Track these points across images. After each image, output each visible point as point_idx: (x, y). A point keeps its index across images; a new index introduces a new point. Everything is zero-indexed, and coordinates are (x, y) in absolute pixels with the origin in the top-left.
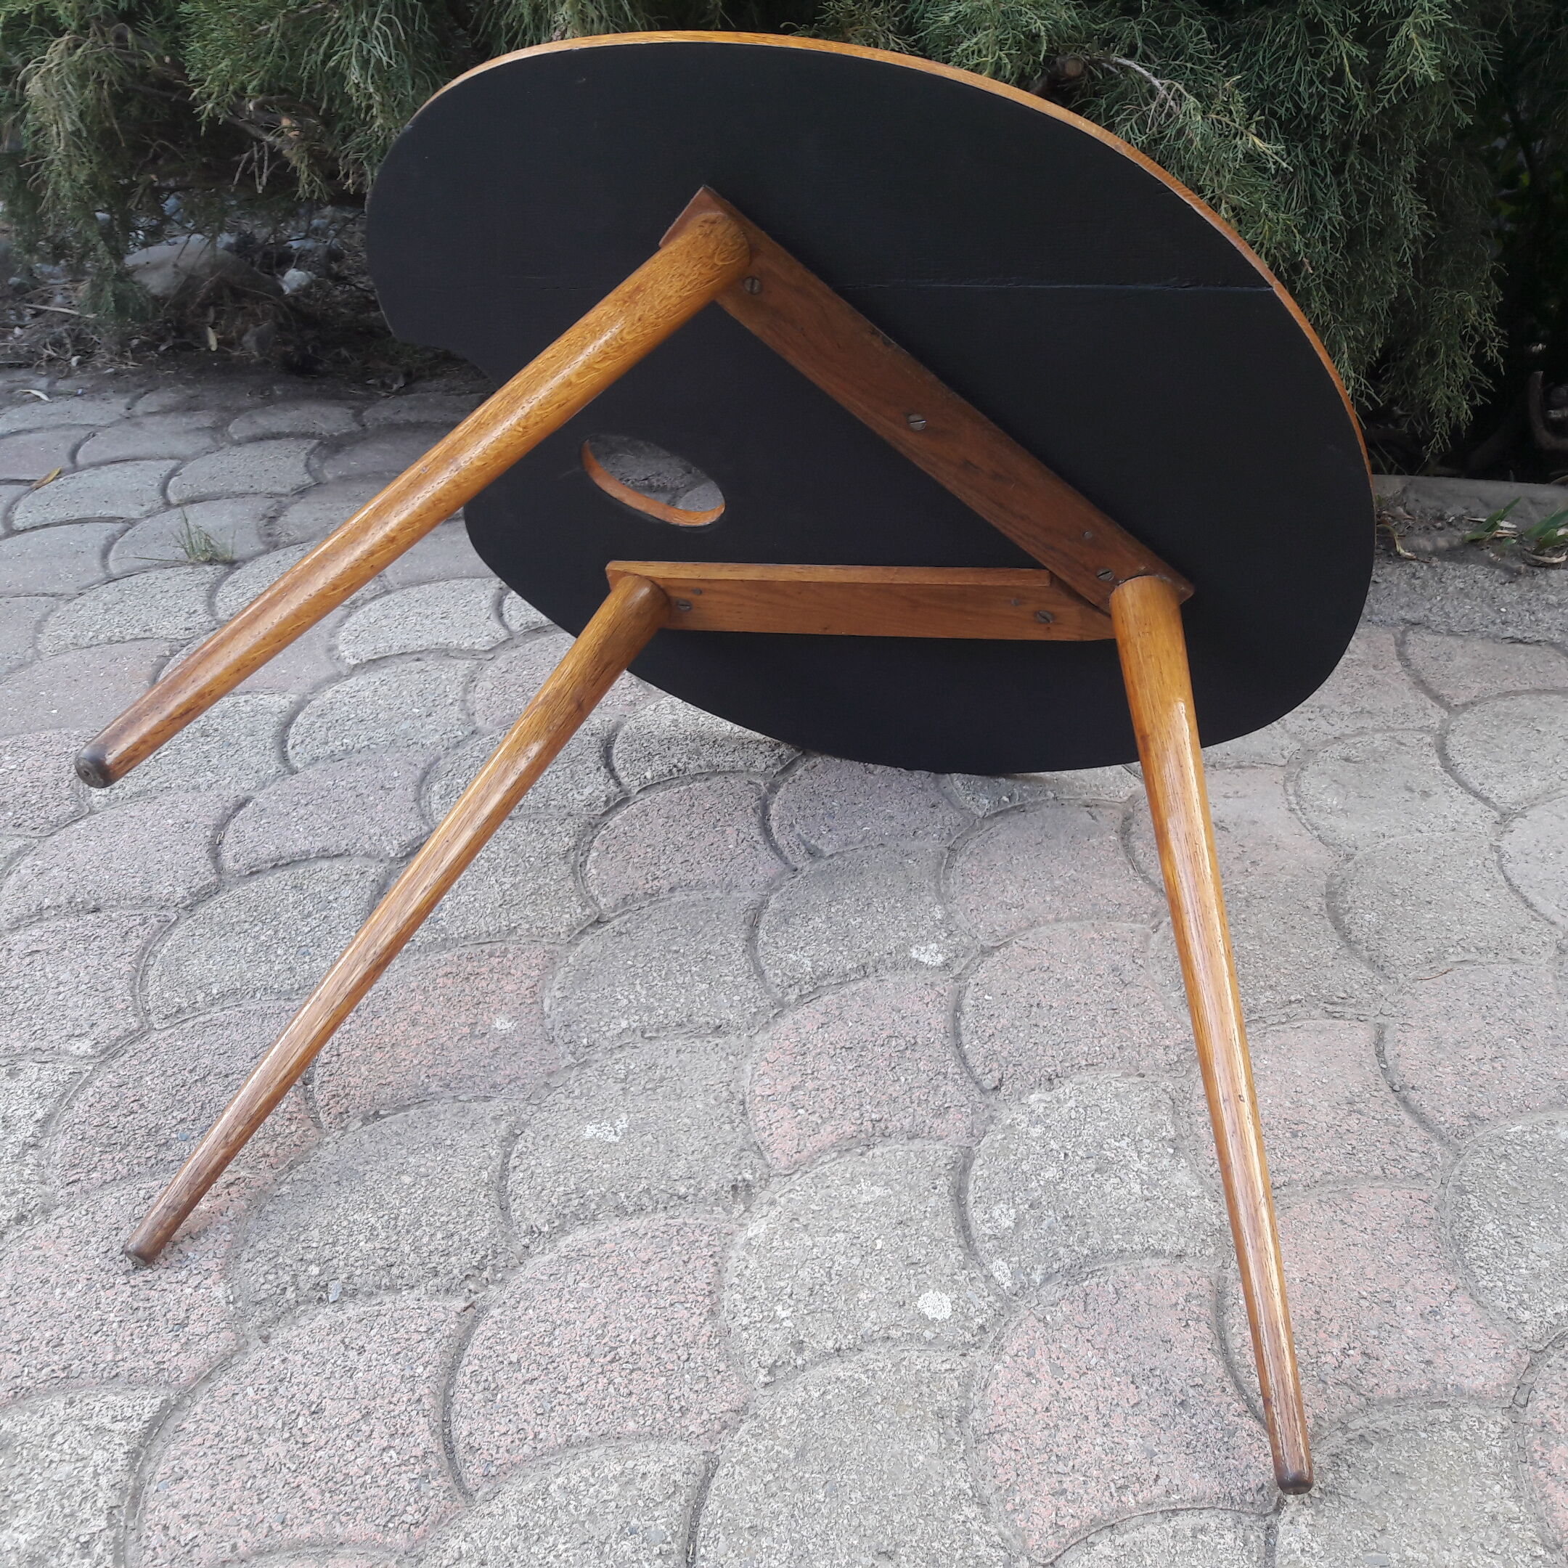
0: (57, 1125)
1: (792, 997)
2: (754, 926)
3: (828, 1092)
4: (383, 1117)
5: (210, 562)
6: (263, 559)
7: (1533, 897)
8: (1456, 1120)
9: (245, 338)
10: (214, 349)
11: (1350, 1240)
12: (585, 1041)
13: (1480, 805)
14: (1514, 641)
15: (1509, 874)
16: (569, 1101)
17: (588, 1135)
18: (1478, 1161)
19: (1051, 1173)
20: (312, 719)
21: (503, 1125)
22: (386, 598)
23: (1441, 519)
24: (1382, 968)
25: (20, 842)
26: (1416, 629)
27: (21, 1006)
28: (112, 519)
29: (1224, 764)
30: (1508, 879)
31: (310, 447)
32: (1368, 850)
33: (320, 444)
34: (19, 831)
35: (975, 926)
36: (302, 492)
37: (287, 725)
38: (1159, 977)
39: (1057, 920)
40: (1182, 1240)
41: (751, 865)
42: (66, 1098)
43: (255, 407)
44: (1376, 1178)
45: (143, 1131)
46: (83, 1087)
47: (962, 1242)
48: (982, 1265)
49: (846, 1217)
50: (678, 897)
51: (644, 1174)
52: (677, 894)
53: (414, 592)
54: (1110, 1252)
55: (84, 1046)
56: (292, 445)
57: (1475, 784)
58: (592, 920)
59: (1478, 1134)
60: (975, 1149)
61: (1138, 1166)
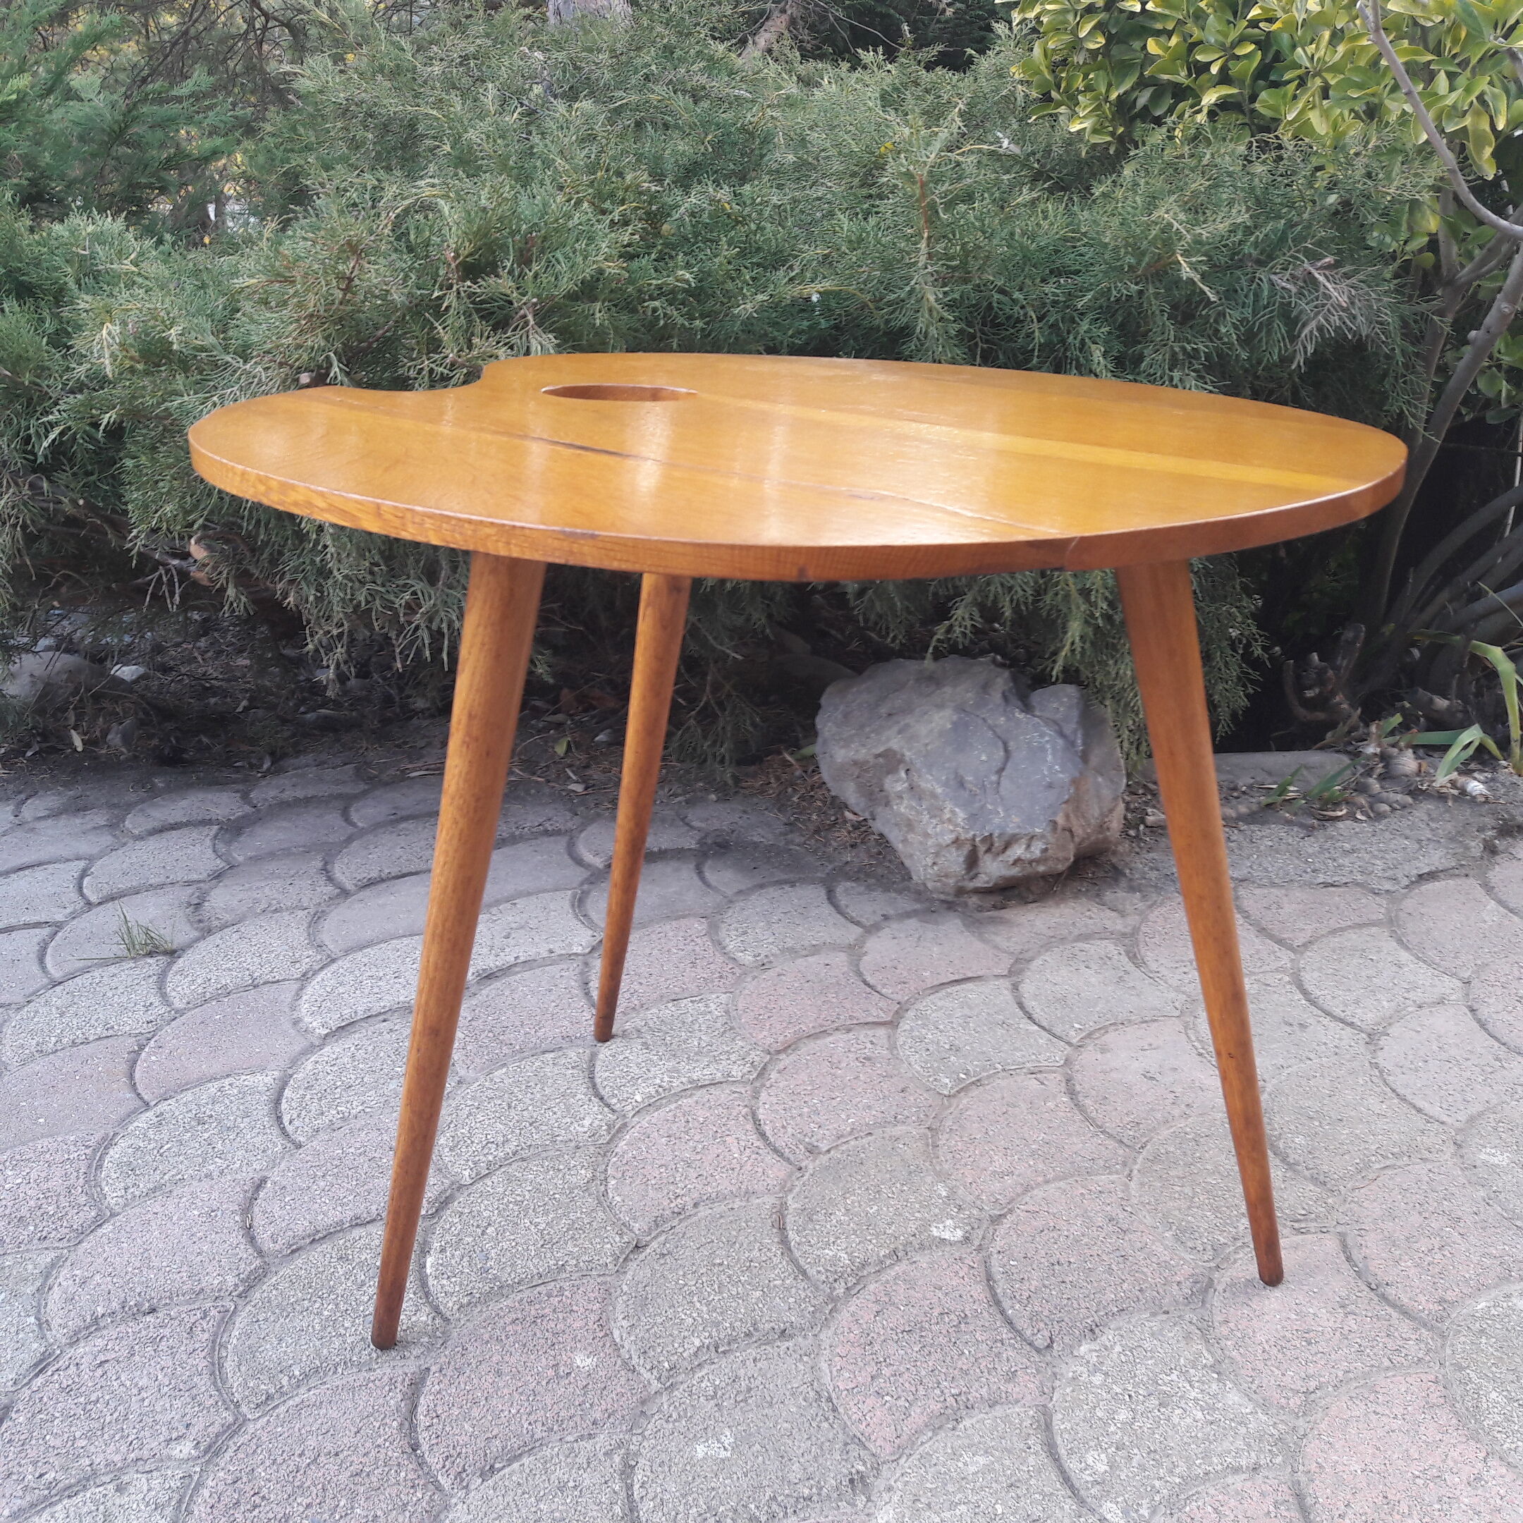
1: (840, 1290)
2: (782, 1229)
3: (906, 1376)
4: (500, 1470)
5: (150, 954)
6: (202, 944)
7: (1421, 1104)
8: (1431, 1307)
9: (109, 737)
10: (80, 749)
11: (1387, 1428)
12: (666, 1365)
13: (1348, 1029)
14: (1327, 885)
15: (1394, 1087)
16: (671, 1426)
17: (700, 1455)
18: (1463, 1339)
19: (1123, 1415)
20: (301, 1092)
21: (617, 1459)
22: (334, 967)
23: (1235, 789)
24: (1324, 1183)
25: (49, 1257)
26: (1245, 884)
27: (108, 1419)
28: (37, 925)
29: (1130, 1021)
30: (1394, 1091)
31: (212, 833)
32: (1275, 1081)
33: (221, 828)
34: (46, 1244)
35: (978, 1197)
36: (218, 876)
37: (277, 1102)
38: (1149, 1220)
39: (1047, 1182)
40: (1253, 1454)
41: (760, 1170)
42: (183, 1504)
43: (143, 801)
44: (1388, 1369)
46: (196, 1489)
47: (1070, 1493)
48: (1092, 1511)
49: (961, 1489)
50: (703, 1212)
51: (765, 1483)
52: (701, 1208)
53: (359, 955)
54: (1198, 1476)
55: (185, 1449)
56: (195, 834)
57: (1337, 1012)
58: (632, 1246)
59: (1453, 1316)
60: (1050, 1405)
61: (1193, 1394)
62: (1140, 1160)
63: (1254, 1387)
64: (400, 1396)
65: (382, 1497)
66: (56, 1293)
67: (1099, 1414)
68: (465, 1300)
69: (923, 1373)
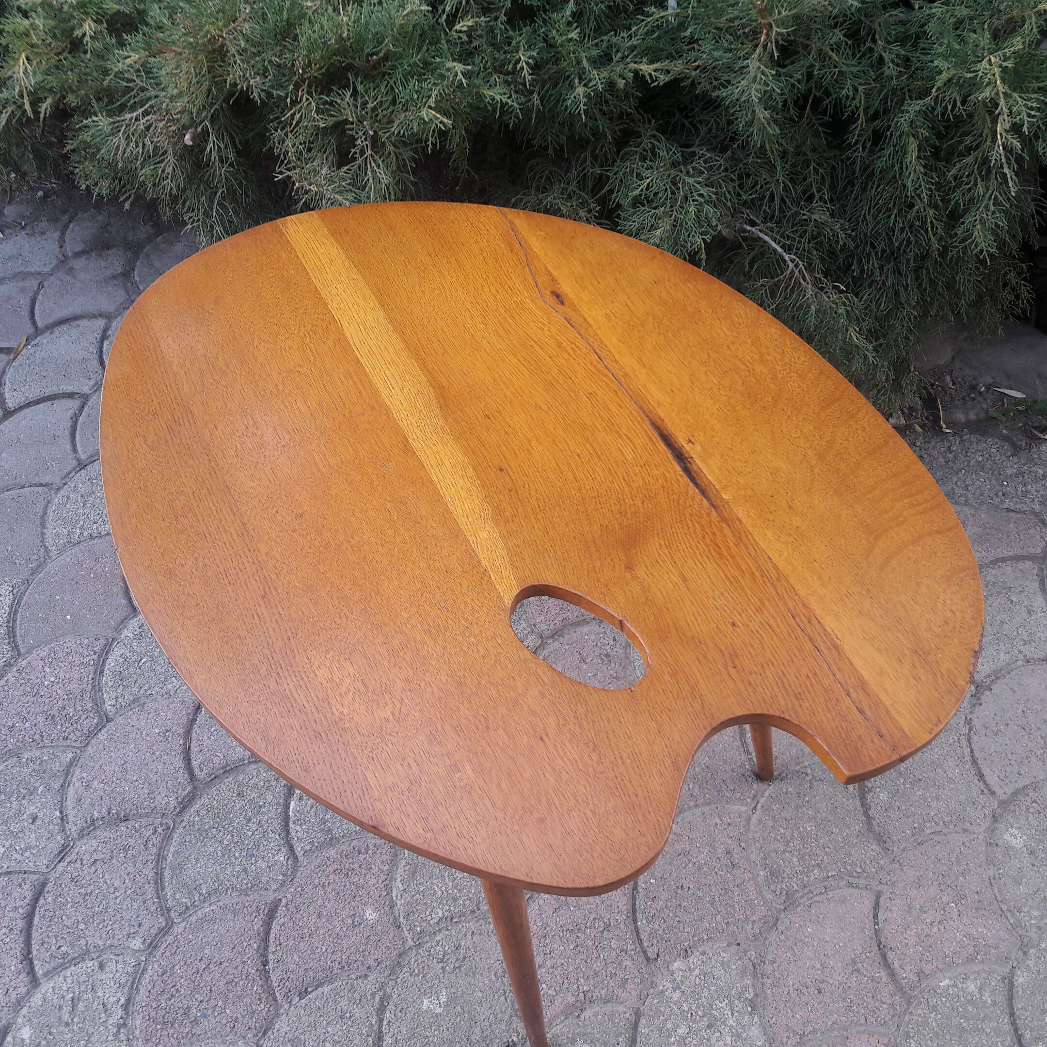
0: (133, 1005)
3: (560, 969)
4: (310, 993)
7: (986, 771)
8: (911, 977)
12: (418, 929)
15: (974, 747)
16: (414, 976)
17: (425, 1007)
18: (920, 1011)
19: (683, 1029)
21: (377, 999)
23: (975, 388)
24: (885, 842)
25: (69, 755)
27: (97, 910)
28: (70, 396)
30: (972, 752)
34: (67, 745)
38: (753, 857)
39: (696, 806)
42: (134, 986)
44: (861, 1025)
45: (181, 1012)
46: (142, 974)
55: (136, 944)
59: (923, 986)
60: (642, 1009)
61: (731, 1022)
62: (766, 794)
63: (772, 1022)
64: (260, 923)
65: (242, 1004)
66: (71, 793)
67: (669, 1026)
68: (308, 848)
69: (571, 969)
